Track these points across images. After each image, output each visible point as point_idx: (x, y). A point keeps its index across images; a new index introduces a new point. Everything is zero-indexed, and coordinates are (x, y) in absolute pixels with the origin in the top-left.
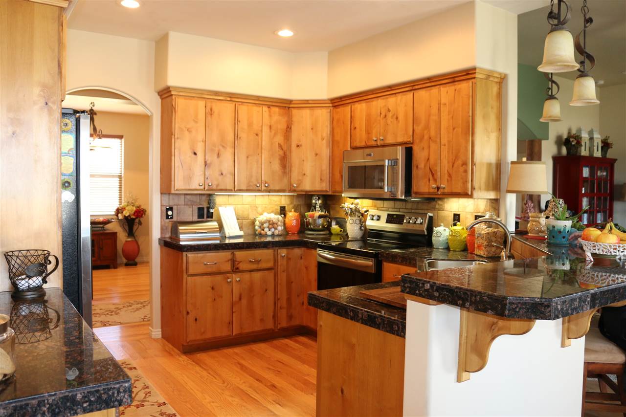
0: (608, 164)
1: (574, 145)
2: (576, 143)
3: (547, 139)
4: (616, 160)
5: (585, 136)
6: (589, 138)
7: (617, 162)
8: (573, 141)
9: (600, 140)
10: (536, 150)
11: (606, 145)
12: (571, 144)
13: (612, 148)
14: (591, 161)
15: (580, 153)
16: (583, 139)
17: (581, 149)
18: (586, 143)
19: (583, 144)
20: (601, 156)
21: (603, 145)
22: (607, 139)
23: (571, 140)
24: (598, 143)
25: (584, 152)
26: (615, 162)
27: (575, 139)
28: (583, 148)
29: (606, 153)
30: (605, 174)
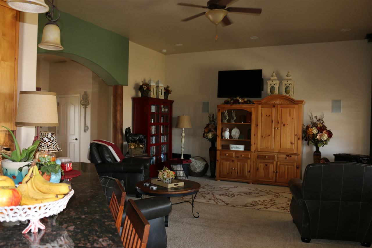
0: (169, 104)
1: (145, 90)
2: (147, 89)
3: (127, 85)
4: (174, 101)
5: (153, 84)
6: (156, 86)
7: (174, 102)
8: (144, 87)
9: (163, 88)
10: (119, 92)
11: (167, 92)
12: (143, 89)
13: (171, 93)
14: (157, 102)
15: (150, 96)
16: (152, 86)
17: (151, 93)
18: (154, 89)
19: (152, 90)
20: (164, 99)
21: (165, 91)
22: (168, 88)
23: (143, 86)
24: (162, 90)
25: (153, 95)
26: (173, 103)
27: (146, 86)
28: (152, 93)
29: (167, 97)
30: (166, 110)
